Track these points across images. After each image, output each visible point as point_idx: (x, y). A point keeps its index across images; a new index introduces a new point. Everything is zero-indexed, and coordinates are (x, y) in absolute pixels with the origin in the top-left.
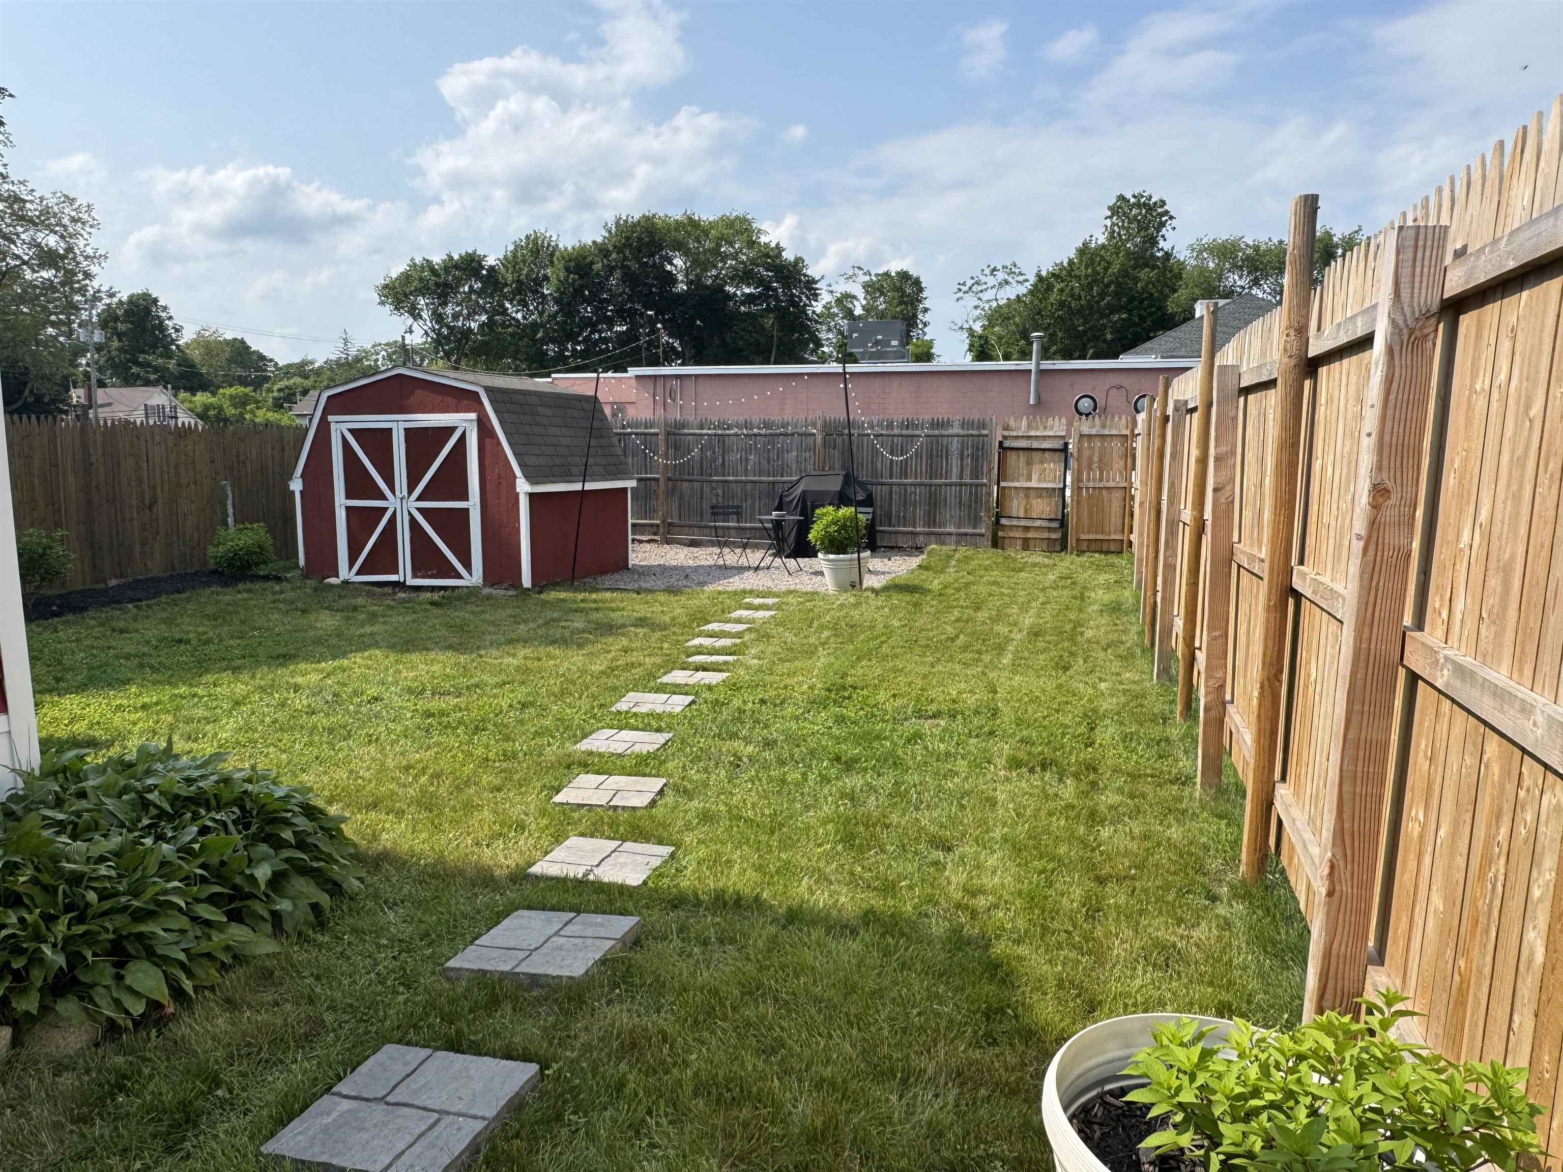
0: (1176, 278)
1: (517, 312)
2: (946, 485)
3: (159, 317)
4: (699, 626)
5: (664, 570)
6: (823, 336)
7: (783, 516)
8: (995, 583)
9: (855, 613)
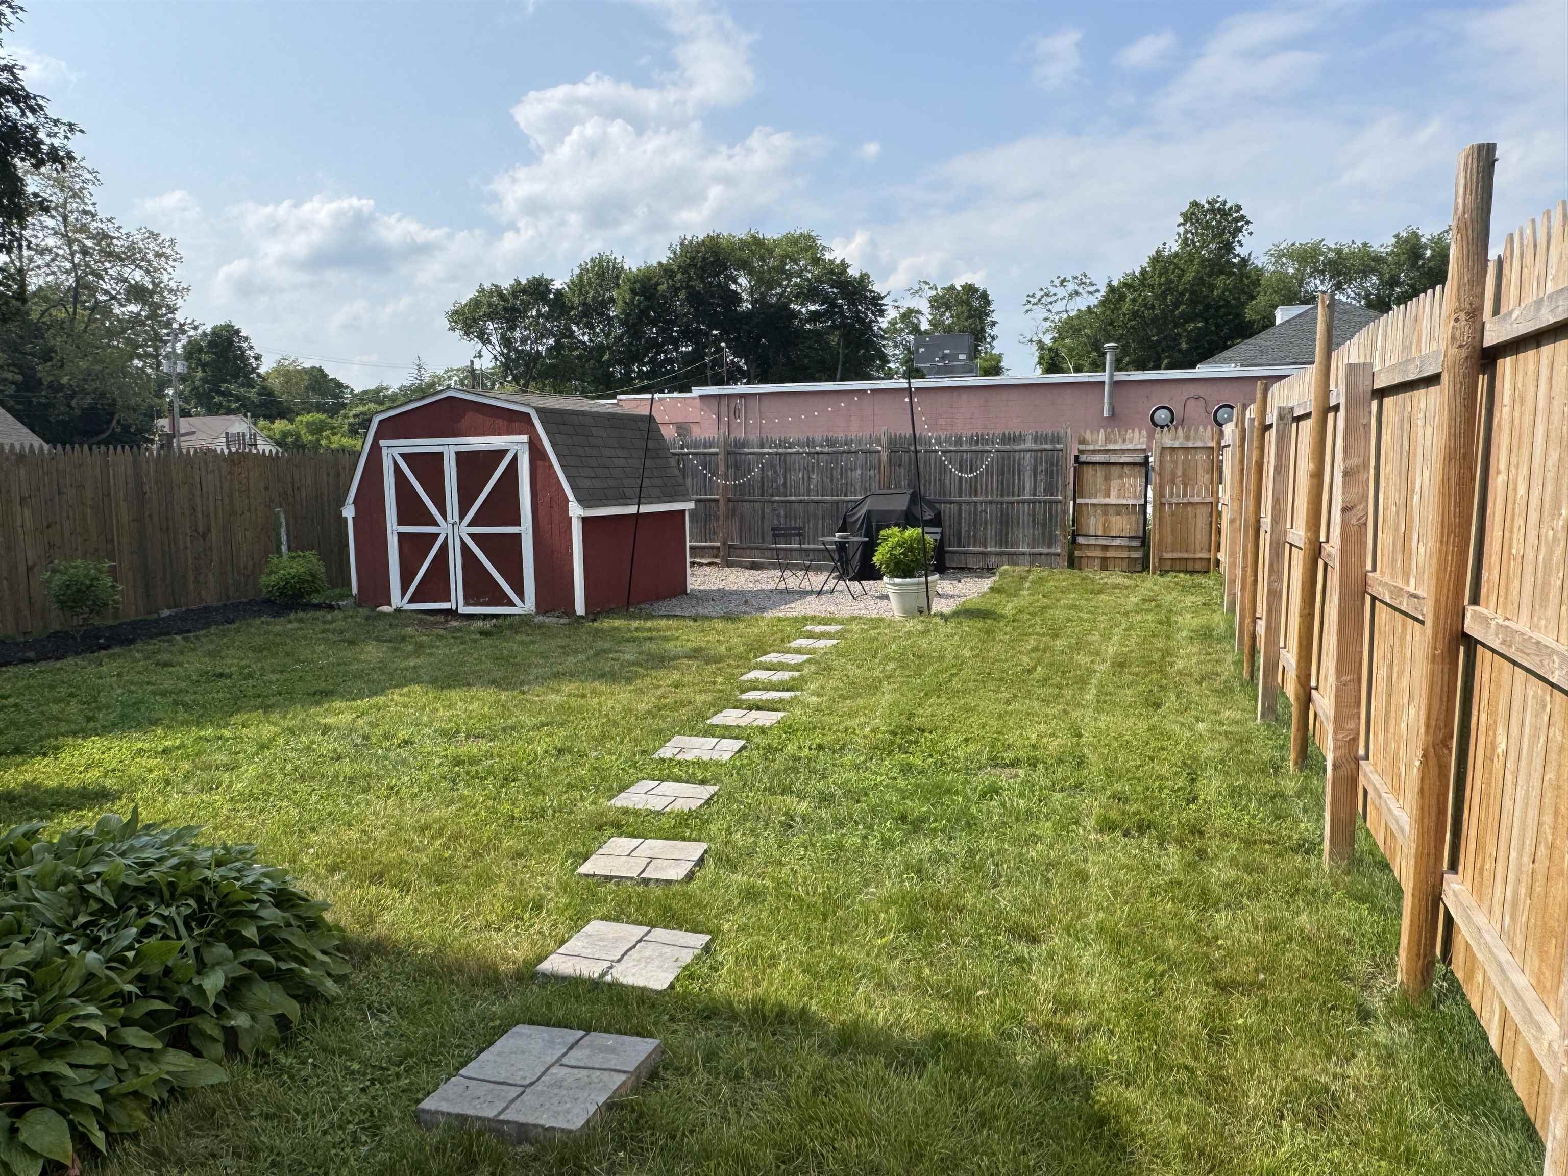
0: (1253, 284)
1: (584, 334)
2: (1018, 502)
3: (240, 348)
4: (756, 657)
5: (723, 594)
6: (889, 351)
7: (847, 537)
8: (1073, 607)
9: (923, 642)
